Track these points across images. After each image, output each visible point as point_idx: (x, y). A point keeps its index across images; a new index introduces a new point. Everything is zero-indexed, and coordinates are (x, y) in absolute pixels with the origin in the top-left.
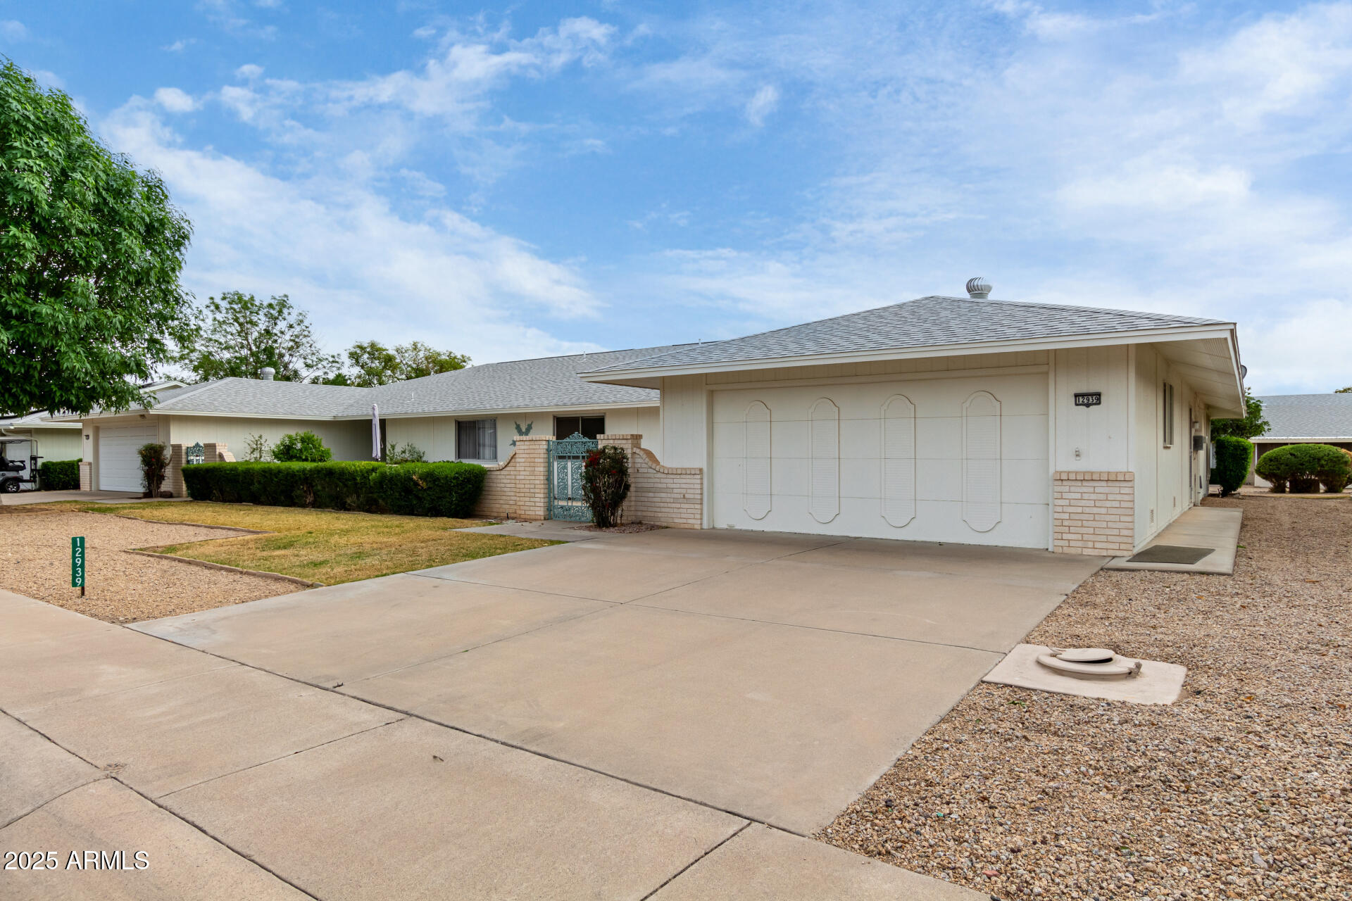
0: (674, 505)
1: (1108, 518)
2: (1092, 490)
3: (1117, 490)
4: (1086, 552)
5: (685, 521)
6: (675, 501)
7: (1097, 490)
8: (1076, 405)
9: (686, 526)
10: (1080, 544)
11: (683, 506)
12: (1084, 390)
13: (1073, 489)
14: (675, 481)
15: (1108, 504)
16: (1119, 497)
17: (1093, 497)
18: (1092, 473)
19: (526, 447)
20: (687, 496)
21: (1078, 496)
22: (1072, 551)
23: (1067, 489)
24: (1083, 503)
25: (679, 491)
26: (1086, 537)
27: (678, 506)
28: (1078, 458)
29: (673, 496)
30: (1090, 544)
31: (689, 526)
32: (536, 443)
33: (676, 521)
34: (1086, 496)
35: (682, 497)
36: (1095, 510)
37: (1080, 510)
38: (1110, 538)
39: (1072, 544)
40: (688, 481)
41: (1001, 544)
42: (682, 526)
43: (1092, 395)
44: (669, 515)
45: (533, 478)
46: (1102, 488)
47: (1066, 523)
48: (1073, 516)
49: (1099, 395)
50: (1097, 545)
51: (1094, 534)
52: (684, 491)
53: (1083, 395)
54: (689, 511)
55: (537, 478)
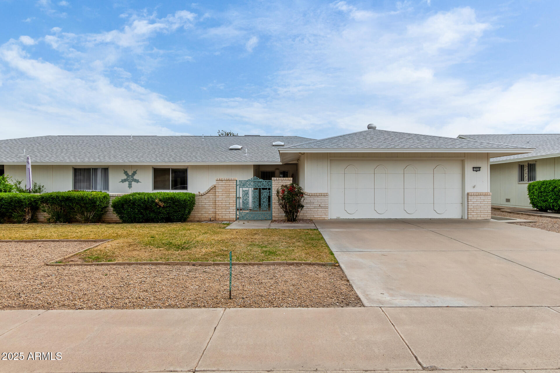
0: (314, 210)
1: (484, 207)
2: (480, 198)
3: (487, 198)
4: (478, 218)
5: (320, 216)
6: (315, 208)
7: (481, 198)
8: (473, 171)
9: (321, 219)
10: (476, 216)
11: (319, 210)
12: (475, 166)
13: (474, 198)
14: (315, 199)
15: (484, 203)
16: (487, 200)
17: (480, 200)
18: (478, 193)
19: (223, 183)
20: (321, 205)
21: (476, 200)
22: (474, 218)
23: (472, 198)
24: (477, 202)
25: (317, 203)
26: (478, 214)
27: (317, 210)
28: (474, 188)
29: (313, 205)
30: (479, 216)
31: (323, 219)
32: (230, 181)
33: (315, 216)
34: (478, 200)
35: (319, 205)
36: (481, 205)
37: (476, 205)
38: (485, 214)
39: (474, 216)
40: (322, 199)
41: (447, 218)
42: (319, 219)
43: (478, 168)
44: (312, 214)
45: (229, 199)
46: (483, 197)
47: (472, 209)
48: (474, 207)
49: (480, 168)
50: (481, 216)
51: (480, 212)
52: (320, 203)
53: (475, 168)
54: (322, 212)
55: (231, 199)
